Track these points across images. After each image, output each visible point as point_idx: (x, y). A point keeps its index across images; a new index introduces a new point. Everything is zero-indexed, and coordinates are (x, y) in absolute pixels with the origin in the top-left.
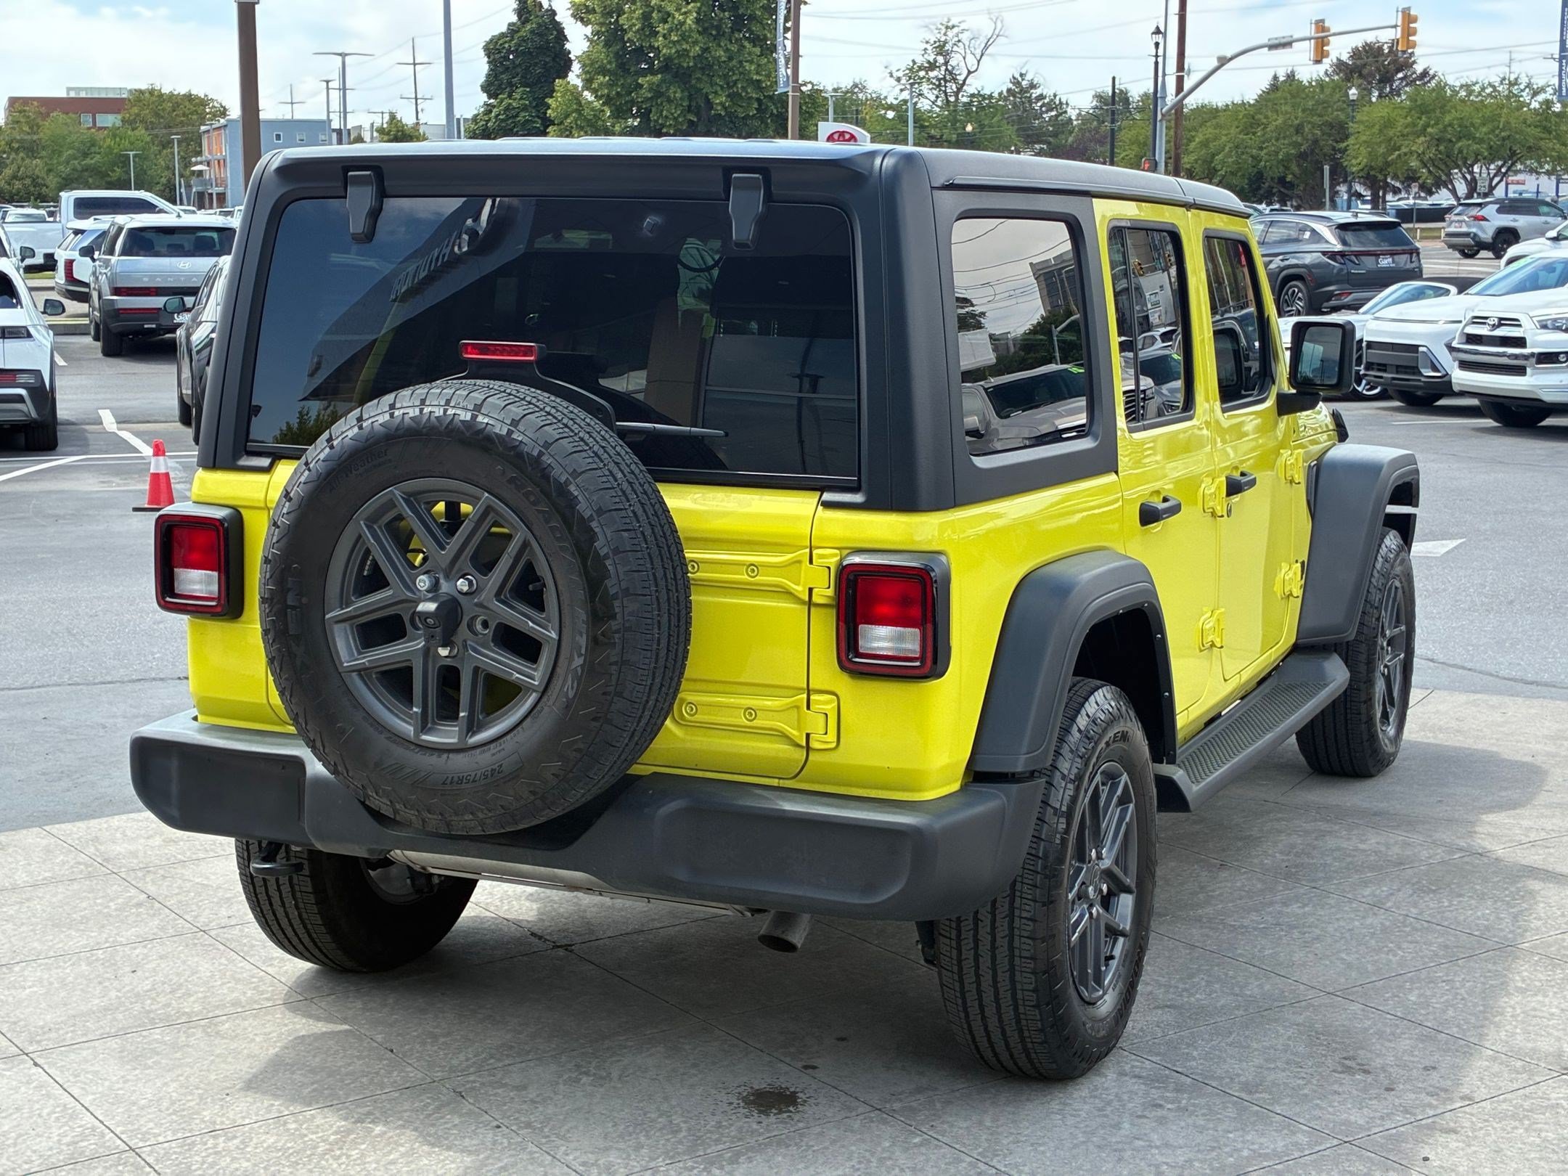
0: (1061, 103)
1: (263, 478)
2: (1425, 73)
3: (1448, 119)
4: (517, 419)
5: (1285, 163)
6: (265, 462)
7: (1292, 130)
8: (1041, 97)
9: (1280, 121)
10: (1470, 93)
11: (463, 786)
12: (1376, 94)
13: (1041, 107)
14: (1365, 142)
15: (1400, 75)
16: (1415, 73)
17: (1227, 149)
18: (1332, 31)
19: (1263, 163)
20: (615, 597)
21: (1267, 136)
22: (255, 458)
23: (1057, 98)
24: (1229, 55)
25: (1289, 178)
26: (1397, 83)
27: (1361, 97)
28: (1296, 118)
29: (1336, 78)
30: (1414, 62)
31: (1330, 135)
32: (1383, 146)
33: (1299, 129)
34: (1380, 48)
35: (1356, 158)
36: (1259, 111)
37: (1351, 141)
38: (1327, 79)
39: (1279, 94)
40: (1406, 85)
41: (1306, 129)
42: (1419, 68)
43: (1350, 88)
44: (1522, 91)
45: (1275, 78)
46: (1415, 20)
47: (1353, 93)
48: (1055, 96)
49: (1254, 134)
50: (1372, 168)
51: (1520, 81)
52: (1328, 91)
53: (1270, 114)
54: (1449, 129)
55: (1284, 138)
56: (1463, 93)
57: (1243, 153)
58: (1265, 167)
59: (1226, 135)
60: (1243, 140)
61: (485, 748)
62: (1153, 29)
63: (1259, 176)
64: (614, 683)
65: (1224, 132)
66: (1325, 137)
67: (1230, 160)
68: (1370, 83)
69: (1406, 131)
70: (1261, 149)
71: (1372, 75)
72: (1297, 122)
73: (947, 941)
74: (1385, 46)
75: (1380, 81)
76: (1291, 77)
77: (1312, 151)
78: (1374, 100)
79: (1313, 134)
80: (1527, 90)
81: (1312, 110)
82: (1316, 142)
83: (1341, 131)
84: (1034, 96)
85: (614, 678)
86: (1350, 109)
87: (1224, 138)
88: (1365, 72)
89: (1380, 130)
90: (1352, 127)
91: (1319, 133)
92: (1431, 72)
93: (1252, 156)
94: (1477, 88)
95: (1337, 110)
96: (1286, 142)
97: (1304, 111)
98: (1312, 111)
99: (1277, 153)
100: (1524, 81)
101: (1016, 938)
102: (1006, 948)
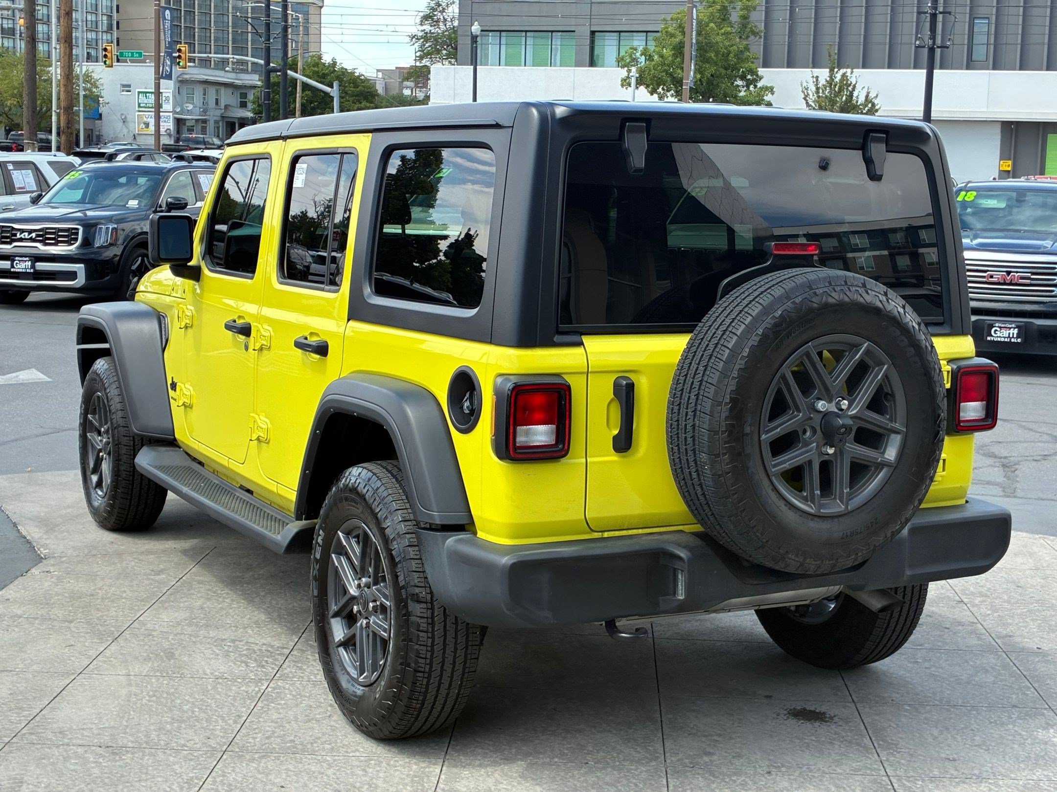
11: (854, 537)
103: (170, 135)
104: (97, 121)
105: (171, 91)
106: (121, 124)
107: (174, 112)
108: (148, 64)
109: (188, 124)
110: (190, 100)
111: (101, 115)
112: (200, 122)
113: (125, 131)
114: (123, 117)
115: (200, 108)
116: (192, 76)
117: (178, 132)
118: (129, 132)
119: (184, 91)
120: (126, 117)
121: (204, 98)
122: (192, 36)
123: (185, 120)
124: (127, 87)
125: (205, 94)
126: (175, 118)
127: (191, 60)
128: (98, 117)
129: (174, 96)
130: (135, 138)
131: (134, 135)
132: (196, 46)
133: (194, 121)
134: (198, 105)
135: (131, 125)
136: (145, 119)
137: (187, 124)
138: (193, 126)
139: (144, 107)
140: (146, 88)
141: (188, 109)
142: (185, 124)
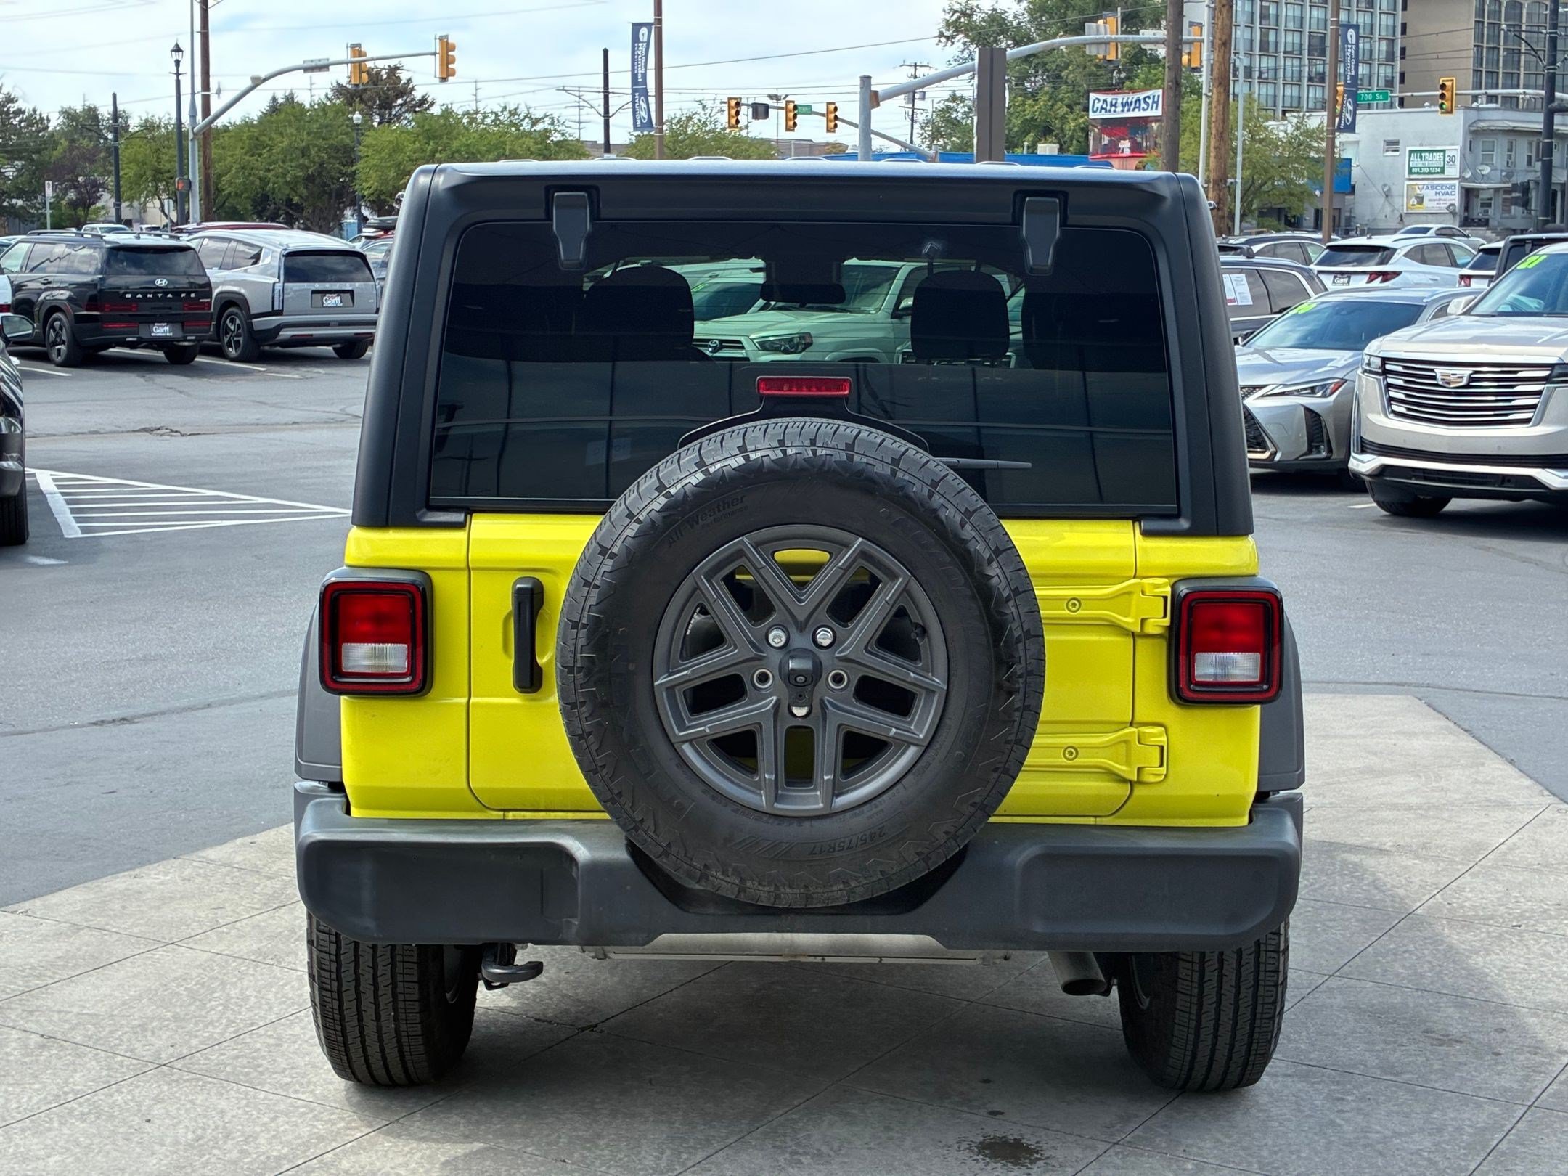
0: (42, 119)
1: (460, 535)
2: (423, 101)
3: (455, 144)
4: (897, 457)
5: (293, 186)
6: (459, 517)
7: (298, 152)
8: (19, 112)
9: (286, 143)
10: (472, 120)
11: (836, 854)
12: (377, 119)
13: (20, 121)
14: (375, 165)
15: (400, 101)
16: (413, 99)
17: (234, 170)
18: (369, 56)
19: (271, 185)
20: (1018, 640)
21: (273, 158)
22: (441, 513)
23: (38, 113)
24: (263, 77)
25: (296, 200)
26: (397, 109)
27: (364, 122)
28: (302, 141)
29: (338, 101)
30: (413, 89)
31: (336, 158)
32: (393, 170)
33: (305, 152)
34: (378, 73)
35: (366, 181)
36: (263, 133)
37: (359, 165)
38: (329, 103)
39: (282, 116)
40: (407, 111)
41: (313, 152)
42: (417, 95)
43: (353, 113)
44: (523, 120)
45: (274, 99)
46: (453, 49)
47: (357, 117)
48: (35, 111)
49: (260, 155)
50: (382, 193)
51: (519, 111)
52: (331, 115)
53: (274, 136)
54: (456, 155)
55: (291, 160)
56: (465, 120)
57: (250, 174)
58: (274, 189)
59: (232, 156)
60: (249, 161)
61: (857, 811)
62: (172, 46)
63: (265, 198)
64: (1015, 730)
65: (229, 153)
66: (331, 161)
67: (237, 181)
68: (371, 108)
69: (415, 156)
70: (269, 170)
71: (372, 99)
72: (304, 144)
73: (1189, 965)
74: (383, 72)
75: (380, 107)
76: (290, 99)
77: (320, 174)
78: (375, 124)
79: (320, 157)
80: (527, 120)
81: (316, 133)
82: (321, 165)
83: (348, 155)
84: (12, 110)
85: (1016, 724)
86: (354, 134)
87: (230, 159)
88: (366, 96)
89: (390, 155)
90: (361, 151)
91: (326, 156)
92: (429, 99)
93: (260, 179)
94: (479, 117)
95: (342, 134)
96: (293, 164)
97: (309, 134)
98: (318, 135)
99: (284, 175)
100: (523, 111)
101: (1263, 954)
102: (1252, 964)
103: (1454, 214)
104: (1347, 197)
105: (1458, 147)
106: (1382, 199)
107: (1462, 179)
108: (1427, 109)
109: (1484, 196)
110: (1487, 160)
111: (1353, 187)
112: (1501, 192)
113: (1388, 209)
114: (1386, 189)
115: (1502, 171)
116: (1492, 123)
117: (1467, 209)
118: (1393, 211)
119: (1479, 146)
120: (1389, 190)
121: (1510, 156)
122: (1516, 63)
123: (1478, 190)
124: (1393, 144)
125: (1510, 150)
126: (1462, 188)
127: (1492, 98)
128: (1350, 190)
129: (1463, 155)
130: (1402, 220)
131: (1401, 216)
132: (1522, 77)
133: (1492, 191)
134: (1499, 167)
135: (1397, 201)
136: (1418, 191)
137: (1481, 196)
138: (1491, 199)
139: (1417, 173)
140: (1421, 145)
141: (1484, 173)
142: (1477, 196)
